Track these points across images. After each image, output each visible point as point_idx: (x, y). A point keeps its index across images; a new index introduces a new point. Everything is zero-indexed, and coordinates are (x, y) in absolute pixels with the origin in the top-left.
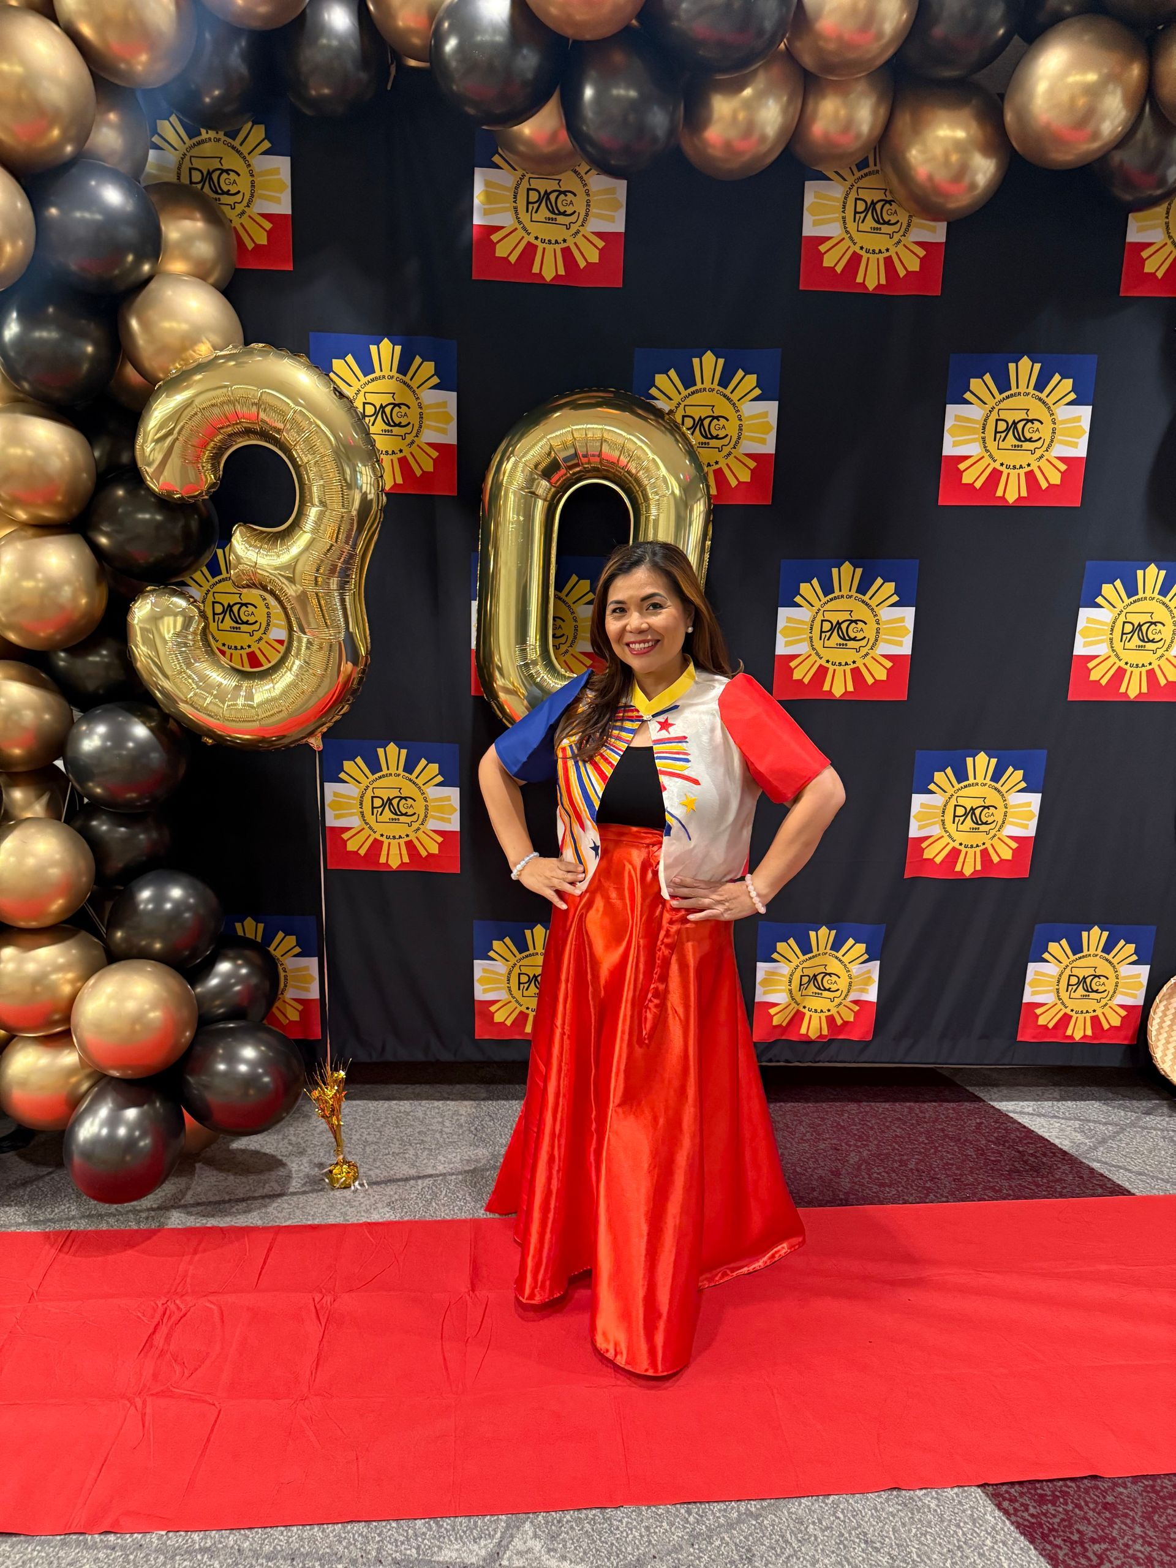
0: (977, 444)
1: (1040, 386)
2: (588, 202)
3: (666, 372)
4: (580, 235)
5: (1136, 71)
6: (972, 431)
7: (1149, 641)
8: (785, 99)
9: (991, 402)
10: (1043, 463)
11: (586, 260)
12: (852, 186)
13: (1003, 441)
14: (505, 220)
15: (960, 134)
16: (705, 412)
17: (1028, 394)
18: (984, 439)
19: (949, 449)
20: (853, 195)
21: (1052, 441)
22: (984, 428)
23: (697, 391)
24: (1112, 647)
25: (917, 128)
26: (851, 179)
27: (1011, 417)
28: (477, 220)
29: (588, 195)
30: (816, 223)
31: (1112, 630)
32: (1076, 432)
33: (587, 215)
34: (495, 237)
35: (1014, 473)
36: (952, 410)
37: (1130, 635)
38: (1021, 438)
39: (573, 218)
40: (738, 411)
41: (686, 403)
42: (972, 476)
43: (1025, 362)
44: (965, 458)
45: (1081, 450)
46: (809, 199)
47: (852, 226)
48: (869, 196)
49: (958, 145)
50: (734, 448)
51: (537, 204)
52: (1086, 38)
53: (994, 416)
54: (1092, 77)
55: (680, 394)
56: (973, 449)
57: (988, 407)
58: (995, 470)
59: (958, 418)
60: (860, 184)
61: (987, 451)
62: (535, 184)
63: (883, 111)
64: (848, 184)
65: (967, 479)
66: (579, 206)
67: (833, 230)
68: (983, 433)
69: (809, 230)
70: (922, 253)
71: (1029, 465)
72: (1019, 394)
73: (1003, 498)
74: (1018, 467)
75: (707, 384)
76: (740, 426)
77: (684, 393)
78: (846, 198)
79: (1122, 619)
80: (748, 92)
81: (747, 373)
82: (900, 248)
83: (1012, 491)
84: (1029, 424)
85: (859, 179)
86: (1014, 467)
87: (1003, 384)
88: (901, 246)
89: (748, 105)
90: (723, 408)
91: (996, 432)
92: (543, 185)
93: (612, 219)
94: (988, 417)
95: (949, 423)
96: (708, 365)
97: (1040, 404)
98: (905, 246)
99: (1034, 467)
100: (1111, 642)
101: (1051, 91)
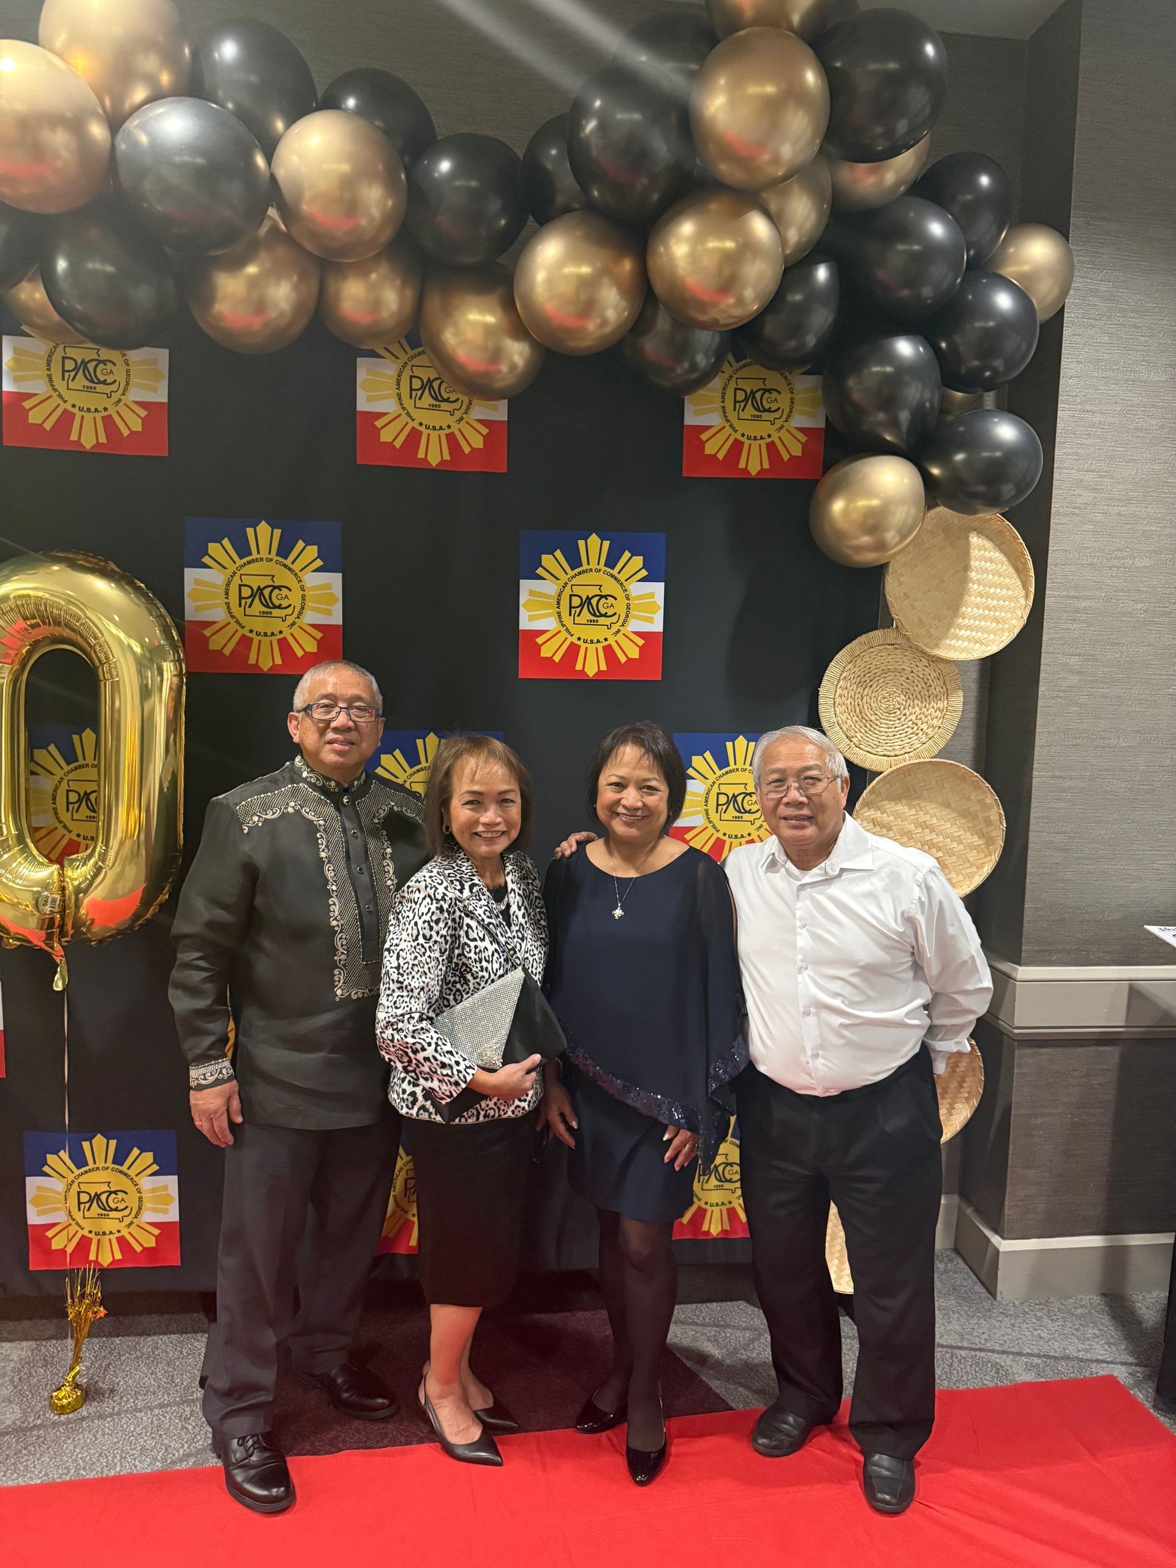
0: (553, 619)
1: (611, 562)
2: (128, 372)
3: (219, 541)
4: (122, 403)
5: (627, 265)
6: (547, 606)
7: (746, 812)
8: (295, 277)
9: (564, 578)
10: (620, 638)
11: (129, 428)
12: (406, 363)
13: (579, 615)
14: (39, 387)
15: (490, 319)
16: (264, 582)
17: (600, 570)
18: (559, 614)
19: (525, 623)
20: (407, 374)
21: (627, 616)
22: (558, 603)
23: (253, 561)
24: (708, 818)
25: (447, 311)
26: (404, 358)
27: (584, 593)
28: (7, 387)
29: (128, 365)
30: (369, 399)
31: (706, 801)
32: (652, 608)
33: (127, 384)
34: (27, 404)
35: (591, 648)
36: (525, 585)
37: (725, 806)
38: (596, 614)
39: (114, 387)
40: (301, 581)
41: (242, 572)
42: (550, 650)
43: (594, 539)
44: (542, 632)
45: (657, 625)
46: (362, 375)
47: (408, 403)
48: (426, 374)
49: (488, 330)
50: (298, 618)
51: (74, 373)
52: (578, 233)
53: (568, 591)
54: (586, 270)
55: (235, 563)
56: (549, 623)
57: (561, 583)
58: (572, 644)
59: (532, 593)
60: (415, 362)
61: (563, 625)
62: (70, 352)
63: (409, 293)
64: (401, 362)
65: (545, 652)
66: (120, 375)
67: (389, 406)
68: (558, 607)
69: (363, 404)
70: (485, 431)
71: (606, 640)
72: (591, 570)
73: (583, 671)
74: (595, 641)
75: (264, 554)
76: (303, 598)
77: (239, 562)
78: (399, 375)
79: (715, 790)
80: (252, 269)
81: (307, 543)
82: (463, 425)
83: (591, 665)
84: (603, 600)
85: (413, 357)
86: (592, 641)
87: (574, 561)
88: (463, 423)
89: (253, 282)
90: (283, 577)
91: (571, 607)
92: (78, 354)
93: (154, 390)
94: (561, 592)
95: (524, 598)
96: (263, 535)
97: (612, 580)
98: (467, 423)
99: (611, 641)
100: (707, 814)
101: (550, 280)
